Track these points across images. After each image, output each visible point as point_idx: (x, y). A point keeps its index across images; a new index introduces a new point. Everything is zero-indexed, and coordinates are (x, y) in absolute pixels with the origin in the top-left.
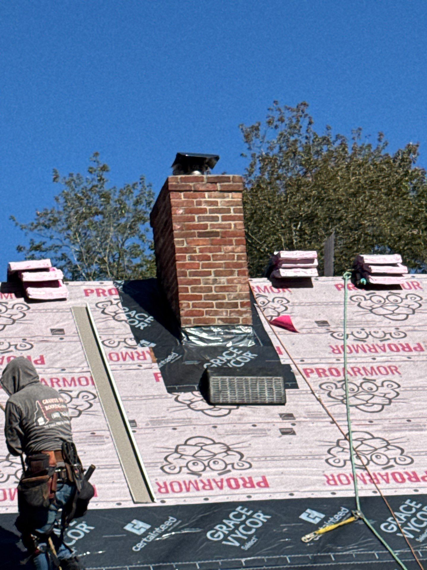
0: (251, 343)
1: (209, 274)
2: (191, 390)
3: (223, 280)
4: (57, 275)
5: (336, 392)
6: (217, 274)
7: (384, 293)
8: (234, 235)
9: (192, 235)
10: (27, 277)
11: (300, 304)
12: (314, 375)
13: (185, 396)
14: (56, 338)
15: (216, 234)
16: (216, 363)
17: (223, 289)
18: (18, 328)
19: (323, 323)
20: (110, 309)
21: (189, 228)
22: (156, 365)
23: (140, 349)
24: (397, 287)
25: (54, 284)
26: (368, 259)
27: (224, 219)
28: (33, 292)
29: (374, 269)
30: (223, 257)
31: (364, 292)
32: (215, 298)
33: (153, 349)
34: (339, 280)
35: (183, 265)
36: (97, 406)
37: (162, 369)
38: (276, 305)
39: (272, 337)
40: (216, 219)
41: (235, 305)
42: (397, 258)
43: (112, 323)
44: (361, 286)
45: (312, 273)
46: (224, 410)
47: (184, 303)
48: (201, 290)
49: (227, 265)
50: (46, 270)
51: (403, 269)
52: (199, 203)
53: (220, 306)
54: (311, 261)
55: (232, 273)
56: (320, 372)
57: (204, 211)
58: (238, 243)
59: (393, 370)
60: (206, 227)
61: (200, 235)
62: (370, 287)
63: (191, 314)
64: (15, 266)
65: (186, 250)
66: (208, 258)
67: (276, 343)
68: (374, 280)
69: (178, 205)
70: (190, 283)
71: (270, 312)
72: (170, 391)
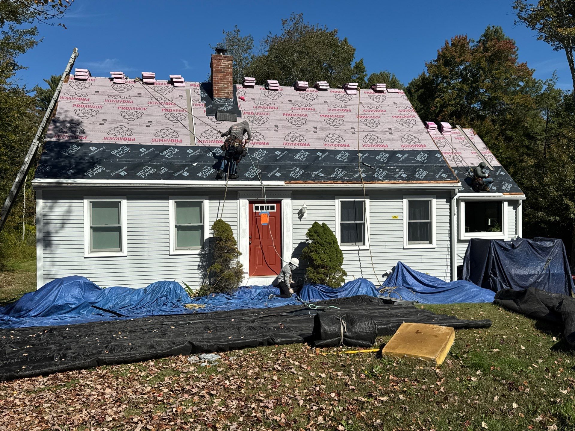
0: (232, 104)
1: (222, 83)
2: (213, 116)
3: (226, 85)
4: (182, 80)
5: (251, 119)
6: (224, 84)
7: (273, 91)
8: (230, 73)
9: (218, 72)
10: (174, 80)
11: (249, 93)
12: (247, 114)
13: (210, 117)
14: (180, 98)
15: (225, 72)
16: (221, 109)
17: (225, 88)
18: (170, 95)
19: (253, 99)
20: (196, 91)
21: (217, 70)
22: (205, 108)
23: (202, 103)
24: (277, 90)
25: (182, 82)
26: (269, 81)
27: (227, 68)
28: (176, 84)
29: (270, 84)
30: (226, 79)
31: (267, 91)
32: (223, 90)
33: (205, 103)
34: (261, 87)
35: (215, 81)
36: (187, 118)
37: (206, 109)
38: (242, 93)
39: (238, 102)
40: (225, 68)
41: (229, 93)
42: (276, 82)
43: (196, 95)
44: (266, 89)
45: (254, 84)
46: (220, 122)
47: (214, 91)
48: (220, 88)
49: (227, 81)
50: (180, 78)
51: (278, 85)
52: (220, 63)
53: (224, 93)
54: (254, 81)
55: (228, 84)
56: (248, 113)
57: (222, 65)
58: (231, 75)
59: (268, 114)
60: (222, 70)
61: (220, 72)
62: (269, 89)
63: (216, 94)
64: (171, 76)
65: (216, 76)
66: (222, 79)
67: (239, 104)
68: (270, 88)
69: (215, 63)
70: (216, 86)
71: (240, 95)
72: (207, 115)
